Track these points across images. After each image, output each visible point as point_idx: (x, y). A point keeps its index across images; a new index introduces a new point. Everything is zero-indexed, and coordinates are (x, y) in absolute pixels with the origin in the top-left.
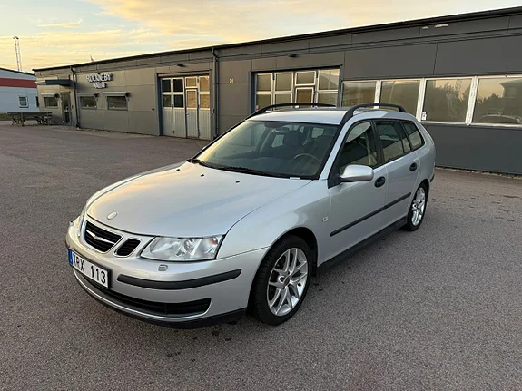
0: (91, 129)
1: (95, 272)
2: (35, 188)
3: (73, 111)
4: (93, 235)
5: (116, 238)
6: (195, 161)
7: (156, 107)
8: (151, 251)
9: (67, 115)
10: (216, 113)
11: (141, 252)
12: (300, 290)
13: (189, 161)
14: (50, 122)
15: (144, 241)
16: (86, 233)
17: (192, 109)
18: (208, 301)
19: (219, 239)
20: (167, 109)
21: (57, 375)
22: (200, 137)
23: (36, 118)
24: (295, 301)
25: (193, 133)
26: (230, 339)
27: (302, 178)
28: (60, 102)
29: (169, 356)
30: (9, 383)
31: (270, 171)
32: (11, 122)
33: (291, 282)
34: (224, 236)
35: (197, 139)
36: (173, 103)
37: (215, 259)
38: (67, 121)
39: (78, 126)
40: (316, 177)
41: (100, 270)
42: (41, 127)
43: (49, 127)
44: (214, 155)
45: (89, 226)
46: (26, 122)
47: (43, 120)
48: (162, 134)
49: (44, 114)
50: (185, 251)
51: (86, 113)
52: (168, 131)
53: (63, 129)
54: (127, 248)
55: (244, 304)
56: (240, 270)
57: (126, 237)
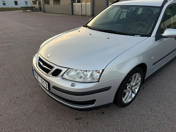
0: (48, 13)
1: (43, 82)
2: (28, 36)
3: (42, 6)
4: (42, 64)
5: (51, 67)
6: (86, 26)
7: (71, 3)
8: (67, 74)
9: (40, 8)
10: (93, 5)
11: (63, 75)
12: (136, 90)
13: (84, 26)
14: (35, 10)
15: (64, 70)
16: (39, 62)
17: (84, 3)
18: (95, 100)
19: (101, 72)
20: (74, 4)
21: (30, 125)
22: (87, 15)
23: (30, 9)
24: (133, 95)
25: (84, 13)
26: (104, 113)
27: (142, 36)
28: (37, 3)
29: (77, 119)
30: (11, 128)
31: (124, 32)
32: (22, 11)
33: (133, 88)
34: (103, 70)
35: (86, 16)
36: (77, 1)
37: (99, 82)
38: (40, 10)
39: (44, 11)
40: (149, 35)
41: (45, 82)
42: (32, 12)
43: (35, 12)
44: (95, 23)
45: (40, 59)
46: (27, 11)
47: (33, 10)
48: (73, 14)
49: (32, 7)
50: (84, 77)
51: (47, 6)
52: (75, 13)
53: (39, 13)
54: (57, 73)
55: (112, 101)
56: (111, 87)
57: (56, 68)
